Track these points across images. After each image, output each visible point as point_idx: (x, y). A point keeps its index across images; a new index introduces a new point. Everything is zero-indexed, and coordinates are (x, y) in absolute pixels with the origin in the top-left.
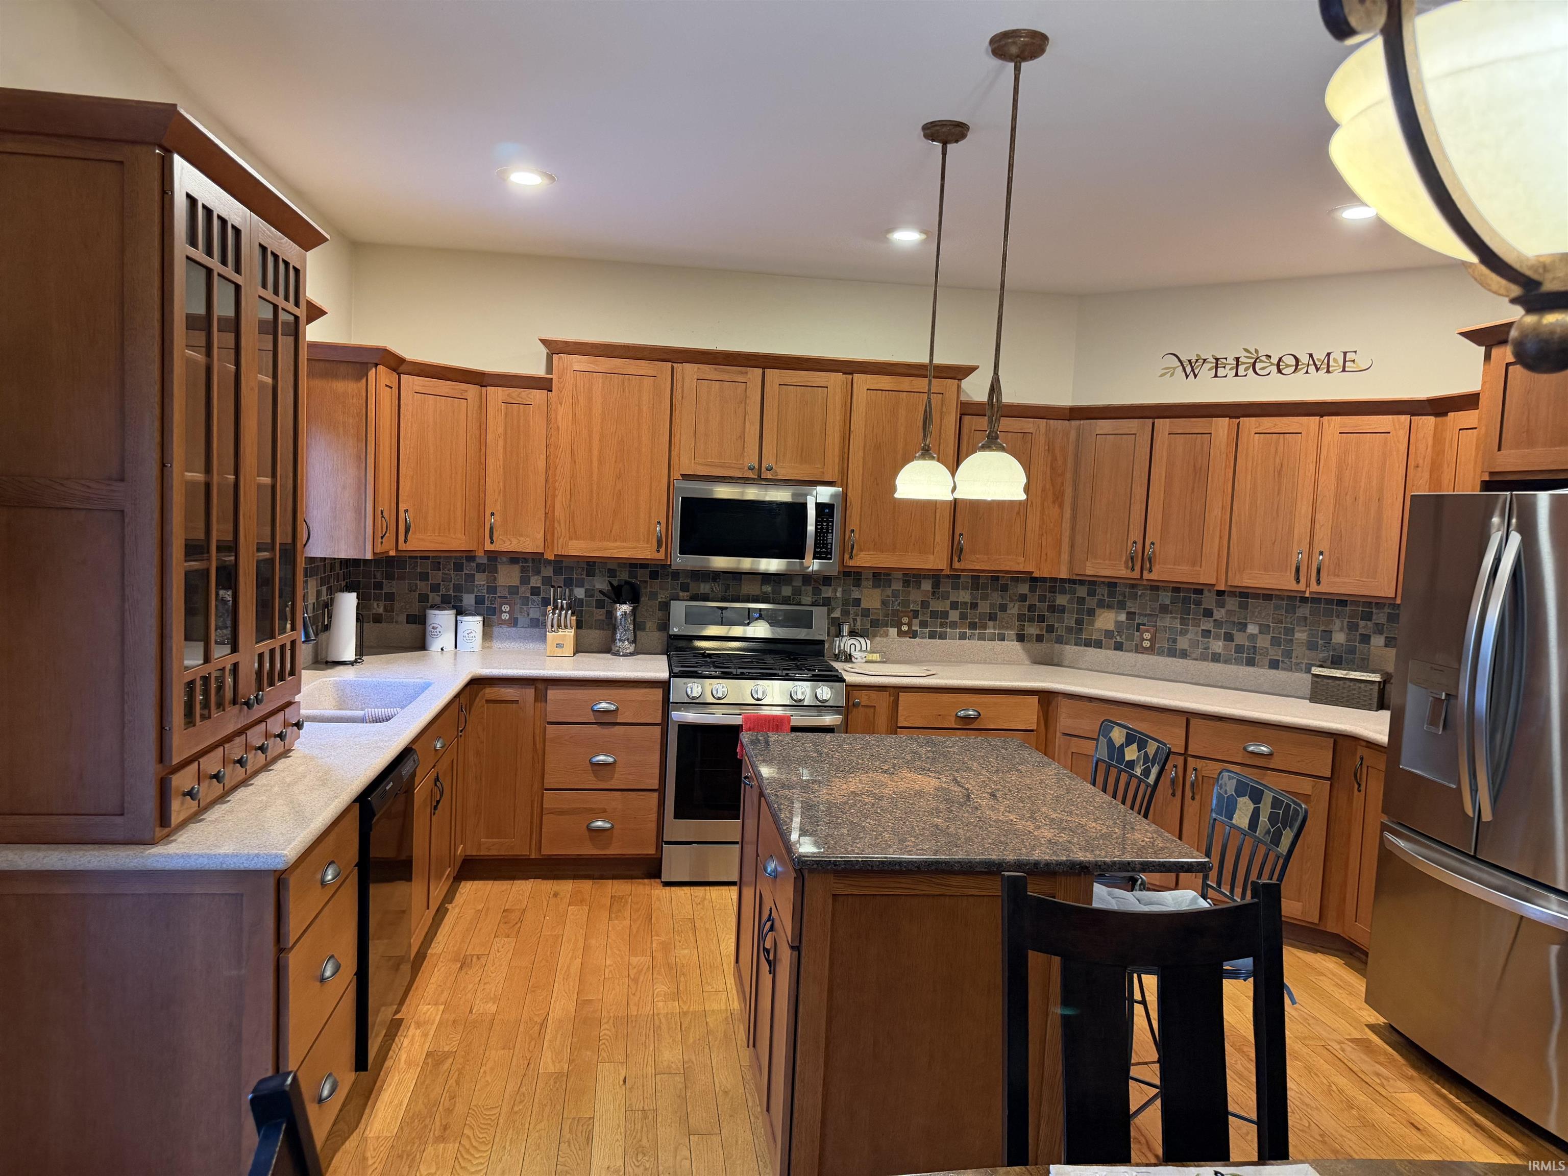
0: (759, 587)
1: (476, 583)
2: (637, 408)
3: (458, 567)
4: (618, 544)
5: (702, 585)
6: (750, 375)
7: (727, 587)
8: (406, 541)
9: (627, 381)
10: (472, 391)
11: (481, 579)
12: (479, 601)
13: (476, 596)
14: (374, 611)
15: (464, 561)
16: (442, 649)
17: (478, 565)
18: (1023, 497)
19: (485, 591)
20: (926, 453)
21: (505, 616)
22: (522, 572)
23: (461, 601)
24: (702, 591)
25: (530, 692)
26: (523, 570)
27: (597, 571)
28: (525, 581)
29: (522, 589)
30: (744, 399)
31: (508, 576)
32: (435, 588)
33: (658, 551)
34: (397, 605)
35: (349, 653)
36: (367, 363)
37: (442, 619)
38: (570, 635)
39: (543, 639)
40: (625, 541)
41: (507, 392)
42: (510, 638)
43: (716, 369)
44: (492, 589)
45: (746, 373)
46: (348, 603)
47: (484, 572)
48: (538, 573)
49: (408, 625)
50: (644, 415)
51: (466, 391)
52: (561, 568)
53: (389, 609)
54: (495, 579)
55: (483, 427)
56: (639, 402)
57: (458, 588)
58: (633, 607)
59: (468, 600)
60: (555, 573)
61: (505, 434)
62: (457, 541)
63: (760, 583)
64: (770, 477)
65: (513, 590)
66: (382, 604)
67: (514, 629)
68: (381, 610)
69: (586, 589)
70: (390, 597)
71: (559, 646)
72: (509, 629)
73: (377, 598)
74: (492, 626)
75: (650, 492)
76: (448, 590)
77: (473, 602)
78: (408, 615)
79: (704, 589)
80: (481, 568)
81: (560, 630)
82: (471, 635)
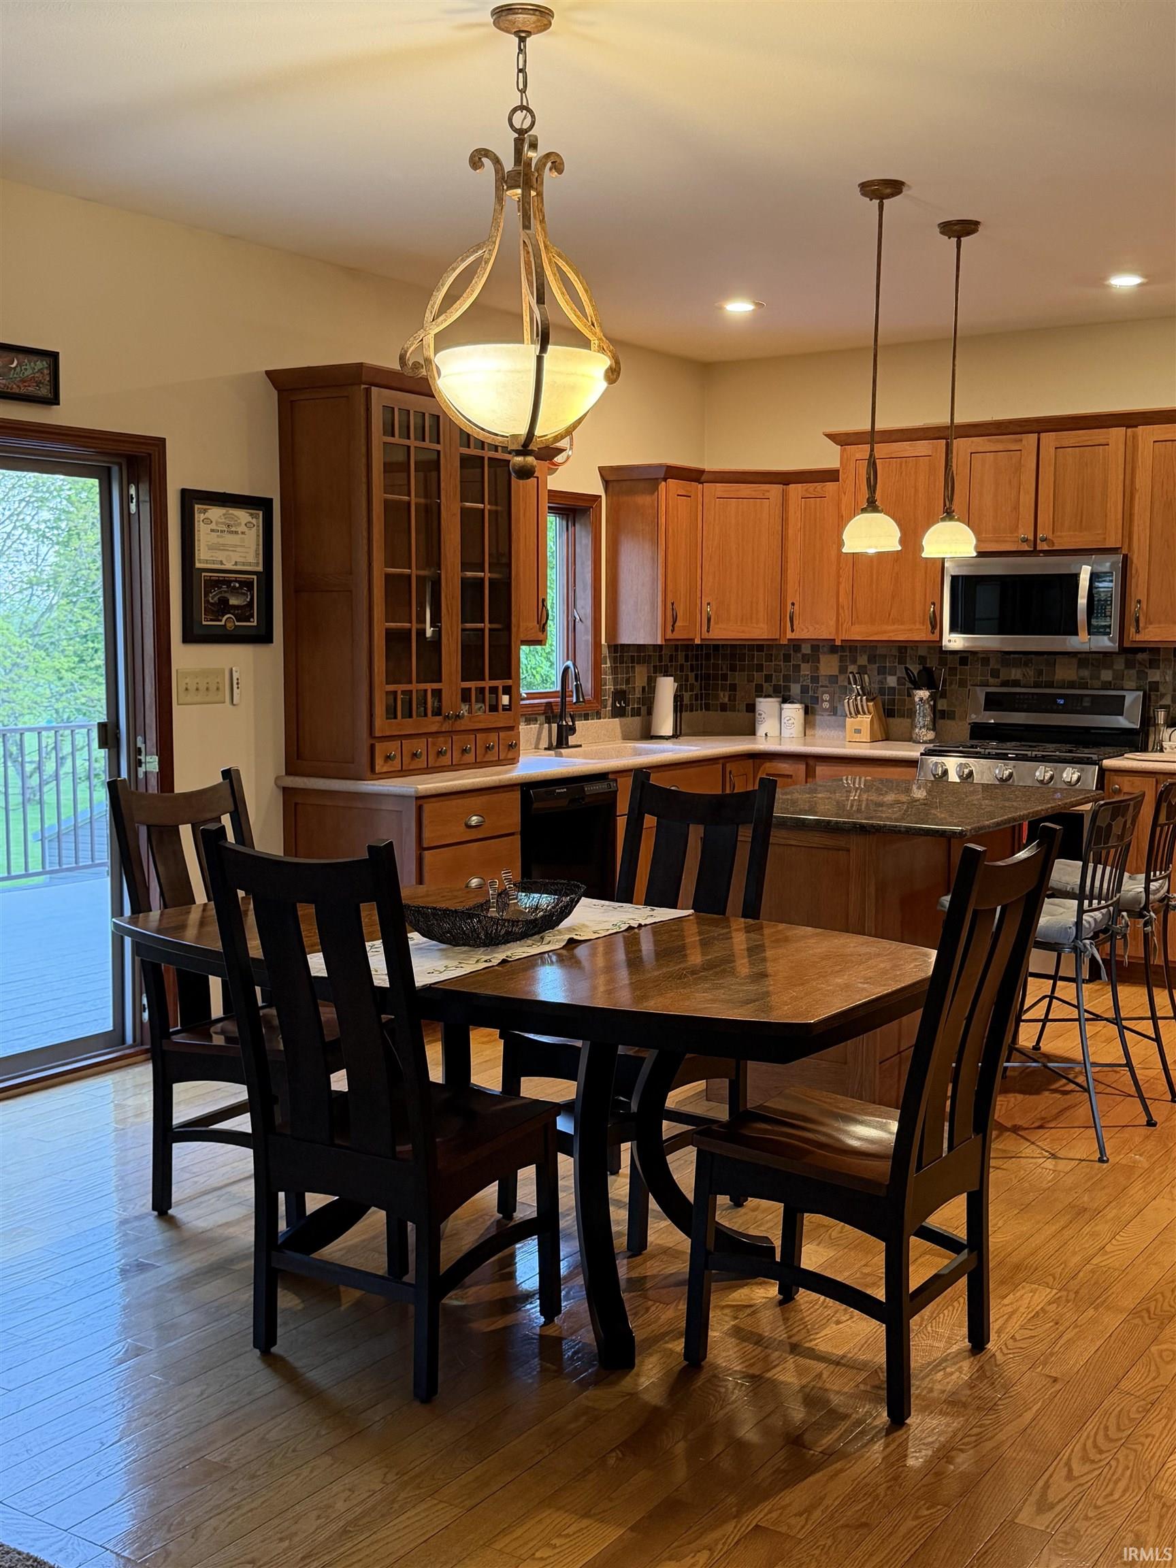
0: (1075, 671)
1: (802, 673)
2: (913, 490)
3: (787, 658)
4: (896, 626)
5: (1013, 671)
6: (1024, 442)
7: (1040, 673)
8: (708, 631)
9: (904, 464)
10: (775, 490)
11: (805, 669)
12: (804, 690)
13: (802, 686)
14: (721, 701)
15: (792, 652)
16: (766, 735)
17: (804, 655)
18: (899, 548)
19: (809, 680)
20: (949, 515)
21: (826, 705)
22: (841, 661)
23: (790, 691)
24: (1013, 677)
25: (802, 767)
26: (842, 660)
27: (908, 658)
28: (843, 670)
29: (841, 678)
30: (1018, 468)
31: (828, 665)
32: (768, 678)
33: (933, 633)
34: (739, 694)
35: (667, 728)
36: (657, 479)
37: (766, 706)
38: (867, 722)
39: (843, 726)
40: (902, 624)
41: (805, 488)
42: (829, 727)
43: (989, 441)
44: (815, 679)
45: (1021, 440)
46: (667, 687)
47: (808, 662)
48: (854, 662)
49: (747, 714)
50: (920, 496)
51: (768, 491)
52: (875, 657)
53: (732, 699)
54: (817, 668)
55: (784, 520)
56: (915, 483)
57: (787, 678)
58: (931, 693)
59: (795, 689)
60: (869, 661)
61: (804, 527)
62: (759, 631)
63: (1076, 666)
64: (1046, 548)
65: (833, 679)
66: (727, 694)
67: (834, 717)
68: (726, 700)
69: (899, 678)
70: (733, 687)
71: (858, 731)
72: (829, 718)
73: (723, 689)
74: (815, 715)
75: (926, 573)
76: (779, 681)
77: (798, 691)
78: (747, 705)
79: (1015, 675)
80: (805, 659)
81: (859, 716)
82: (790, 722)
